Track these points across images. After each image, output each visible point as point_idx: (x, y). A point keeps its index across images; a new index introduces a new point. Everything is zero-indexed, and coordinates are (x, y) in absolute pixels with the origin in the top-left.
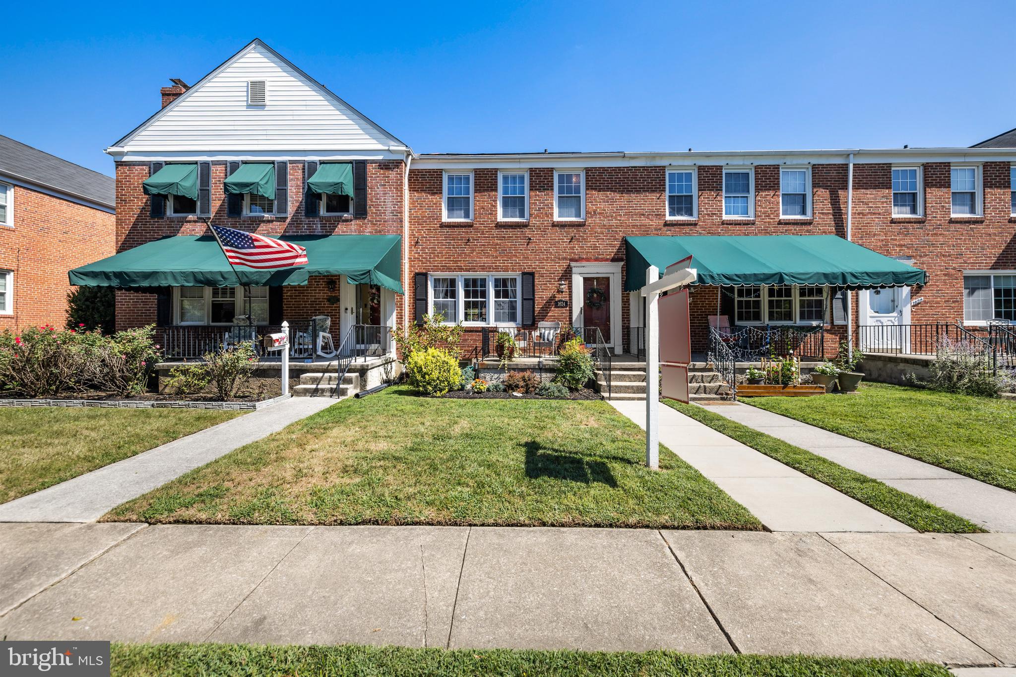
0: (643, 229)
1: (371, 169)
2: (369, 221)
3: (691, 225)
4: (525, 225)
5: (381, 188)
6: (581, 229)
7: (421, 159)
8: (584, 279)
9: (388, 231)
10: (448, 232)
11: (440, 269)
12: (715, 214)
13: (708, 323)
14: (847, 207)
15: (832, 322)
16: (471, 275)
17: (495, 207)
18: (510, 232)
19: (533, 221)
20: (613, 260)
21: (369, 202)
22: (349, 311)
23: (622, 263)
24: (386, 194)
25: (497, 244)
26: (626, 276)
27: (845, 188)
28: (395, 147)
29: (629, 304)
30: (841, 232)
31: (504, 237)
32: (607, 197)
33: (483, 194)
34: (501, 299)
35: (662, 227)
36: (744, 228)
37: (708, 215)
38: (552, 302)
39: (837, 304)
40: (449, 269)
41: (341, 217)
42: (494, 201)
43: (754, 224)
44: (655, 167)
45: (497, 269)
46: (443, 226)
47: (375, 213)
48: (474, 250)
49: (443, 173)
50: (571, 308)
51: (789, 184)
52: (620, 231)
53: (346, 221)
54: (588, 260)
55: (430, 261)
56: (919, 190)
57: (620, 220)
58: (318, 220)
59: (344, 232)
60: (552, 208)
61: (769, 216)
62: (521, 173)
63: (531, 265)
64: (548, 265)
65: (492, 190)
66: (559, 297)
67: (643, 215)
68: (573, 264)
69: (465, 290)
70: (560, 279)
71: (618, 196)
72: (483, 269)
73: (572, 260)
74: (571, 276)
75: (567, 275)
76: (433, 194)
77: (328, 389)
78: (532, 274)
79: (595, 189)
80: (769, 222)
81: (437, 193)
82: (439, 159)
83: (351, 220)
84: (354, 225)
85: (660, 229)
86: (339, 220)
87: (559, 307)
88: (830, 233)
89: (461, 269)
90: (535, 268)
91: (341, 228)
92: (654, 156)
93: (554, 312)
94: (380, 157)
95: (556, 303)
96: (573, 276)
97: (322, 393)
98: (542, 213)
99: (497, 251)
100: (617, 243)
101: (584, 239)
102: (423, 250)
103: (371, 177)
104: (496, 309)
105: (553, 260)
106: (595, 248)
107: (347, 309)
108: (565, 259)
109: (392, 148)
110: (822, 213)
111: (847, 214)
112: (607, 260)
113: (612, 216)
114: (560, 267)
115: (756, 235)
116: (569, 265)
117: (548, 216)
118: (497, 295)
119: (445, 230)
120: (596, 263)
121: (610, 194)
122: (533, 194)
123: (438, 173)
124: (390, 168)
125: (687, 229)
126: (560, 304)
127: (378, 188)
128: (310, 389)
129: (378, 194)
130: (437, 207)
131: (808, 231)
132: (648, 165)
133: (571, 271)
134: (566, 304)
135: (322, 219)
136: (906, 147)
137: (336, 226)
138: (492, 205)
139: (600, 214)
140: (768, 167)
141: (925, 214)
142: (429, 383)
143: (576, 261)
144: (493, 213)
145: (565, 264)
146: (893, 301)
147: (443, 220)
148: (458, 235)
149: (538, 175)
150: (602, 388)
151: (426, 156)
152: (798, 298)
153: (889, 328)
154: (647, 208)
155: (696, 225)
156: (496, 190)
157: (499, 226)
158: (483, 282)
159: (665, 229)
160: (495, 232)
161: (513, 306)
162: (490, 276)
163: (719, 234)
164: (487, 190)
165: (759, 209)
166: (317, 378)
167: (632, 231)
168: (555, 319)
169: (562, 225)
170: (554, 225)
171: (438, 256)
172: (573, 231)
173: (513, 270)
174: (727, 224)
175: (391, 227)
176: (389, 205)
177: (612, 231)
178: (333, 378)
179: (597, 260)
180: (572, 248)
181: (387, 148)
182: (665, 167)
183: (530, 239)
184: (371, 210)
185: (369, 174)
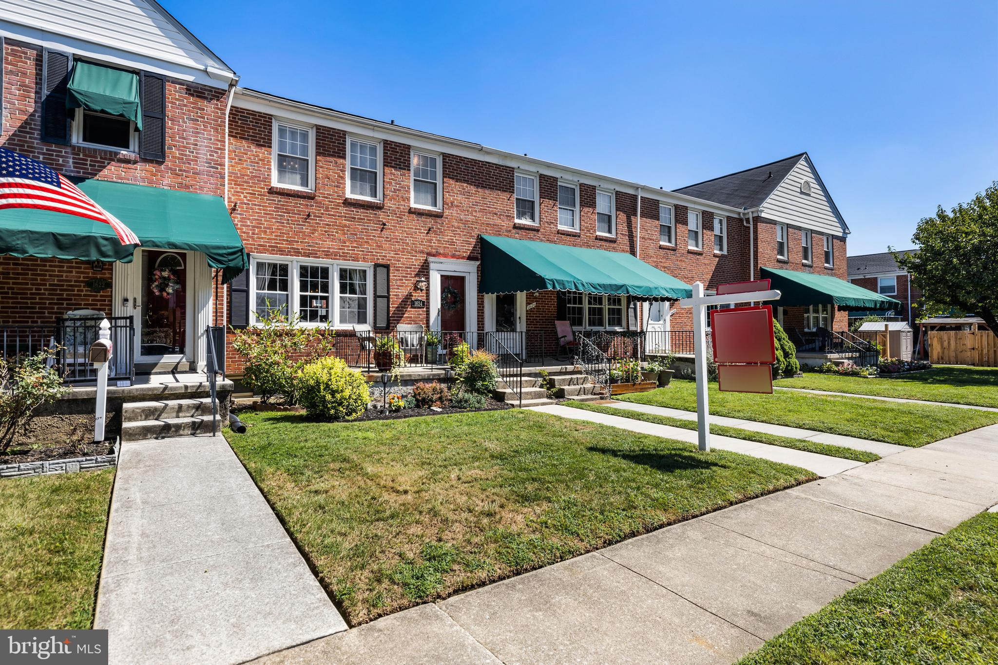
0: (496, 228)
1: (172, 93)
2: (167, 168)
3: (534, 230)
4: (378, 207)
5: (189, 124)
6: (439, 220)
7: (243, 94)
8: (442, 276)
9: (201, 188)
10: (279, 201)
11: (268, 250)
12: (552, 223)
13: (555, 328)
14: (636, 231)
15: (628, 328)
16: (310, 262)
17: (343, 178)
18: (360, 213)
19: (388, 204)
20: (470, 258)
21: (168, 141)
22: (130, 303)
23: (478, 263)
24: (198, 133)
25: (345, 226)
26: (481, 276)
27: (635, 215)
28: (214, 68)
29: (483, 307)
30: (633, 252)
31: (354, 218)
32: (464, 189)
33: (328, 159)
34: (348, 295)
35: (511, 229)
36: (573, 239)
37: (547, 222)
38: (408, 302)
39: (631, 311)
40: (281, 252)
41: (116, 154)
42: (342, 171)
43: (579, 236)
44: (506, 167)
45: (344, 257)
46: (272, 191)
47: (179, 158)
48: (315, 230)
49: (273, 121)
50: (428, 308)
51: (604, 204)
52: (476, 228)
53: (127, 161)
54: (445, 256)
55: (252, 238)
56: (673, 226)
57: (475, 217)
58: (69, 150)
59: (121, 179)
60: (408, 192)
61: (589, 231)
62: (373, 143)
63: (386, 255)
64: (404, 258)
65: (340, 157)
66: (417, 296)
67: (496, 214)
68: (431, 259)
69: (301, 281)
70: (417, 275)
71: (473, 189)
72: (327, 255)
73: (429, 254)
74: (428, 272)
75: (424, 271)
76: (260, 146)
77: (187, 424)
78: (387, 267)
79: (453, 179)
80: (590, 237)
81: (264, 146)
82: (270, 101)
83: (135, 162)
84: (141, 170)
85: (510, 231)
86: (113, 157)
87: (415, 308)
88: (627, 251)
89: (297, 253)
90: (389, 260)
91: (112, 170)
92: (506, 156)
93: (410, 313)
94: (190, 78)
95: (413, 303)
96: (431, 272)
97: (177, 431)
98: (398, 196)
99: (345, 234)
100: (473, 241)
101: (442, 232)
102: (243, 220)
103: (172, 103)
104: (342, 307)
105: (410, 253)
106: (452, 243)
107: (126, 300)
108: (422, 252)
109: (210, 69)
110: (622, 234)
111: (636, 237)
112: (463, 258)
113: (468, 211)
114: (417, 261)
115: (581, 247)
116: (426, 260)
117: (404, 201)
118: (343, 289)
119: (277, 198)
120: (454, 260)
121: (467, 187)
122: (387, 170)
123: (267, 120)
124: (206, 98)
125: (532, 234)
126: (416, 303)
127: (185, 123)
128: (154, 427)
129: (184, 131)
130: (264, 164)
131: (614, 248)
132: (500, 163)
133: (428, 266)
134: (423, 305)
135: (76, 150)
136: (661, 188)
137: (104, 167)
138: (339, 176)
139: (457, 206)
140: (589, 186)
141: (676, 244)
142: (340, 404)
143: (434, 256)
144: (340, 185)
145: (422, 258)
146: (659, 311)
147: (273, 185)
148: (295, 207)
149: (394, 151)
150: (506, 395)
151: (250, 92)
152: (587, 306)
153: (660, 333)
154: (499, 206)
155: (538, 231)
156: (344, 158)
157: (347, 203)
158: (325, 272)
159: (514, 231)
160: (343, 210)
161: (362, 304)
162: (295, 262)
163: (555, 242)
164: (333, 156)
165: (583, 223)
166: (156, 409)
167: (486, 229)
168: (411, 321)
169: (419, 213)
170: (411, 211)
171: (265, 232)
172: (430, 222)
173: (364, 260)
174: (561, 234)
175: (206, 182)
176: (203, 151)
177: (469, 227)
178: (184, 408)
179: (453, 256)
180: (430, 241)
181: (202, 67)
182: (513, 168)
183: (384, 225)
184: (173, 153)
185: (169, 98)
